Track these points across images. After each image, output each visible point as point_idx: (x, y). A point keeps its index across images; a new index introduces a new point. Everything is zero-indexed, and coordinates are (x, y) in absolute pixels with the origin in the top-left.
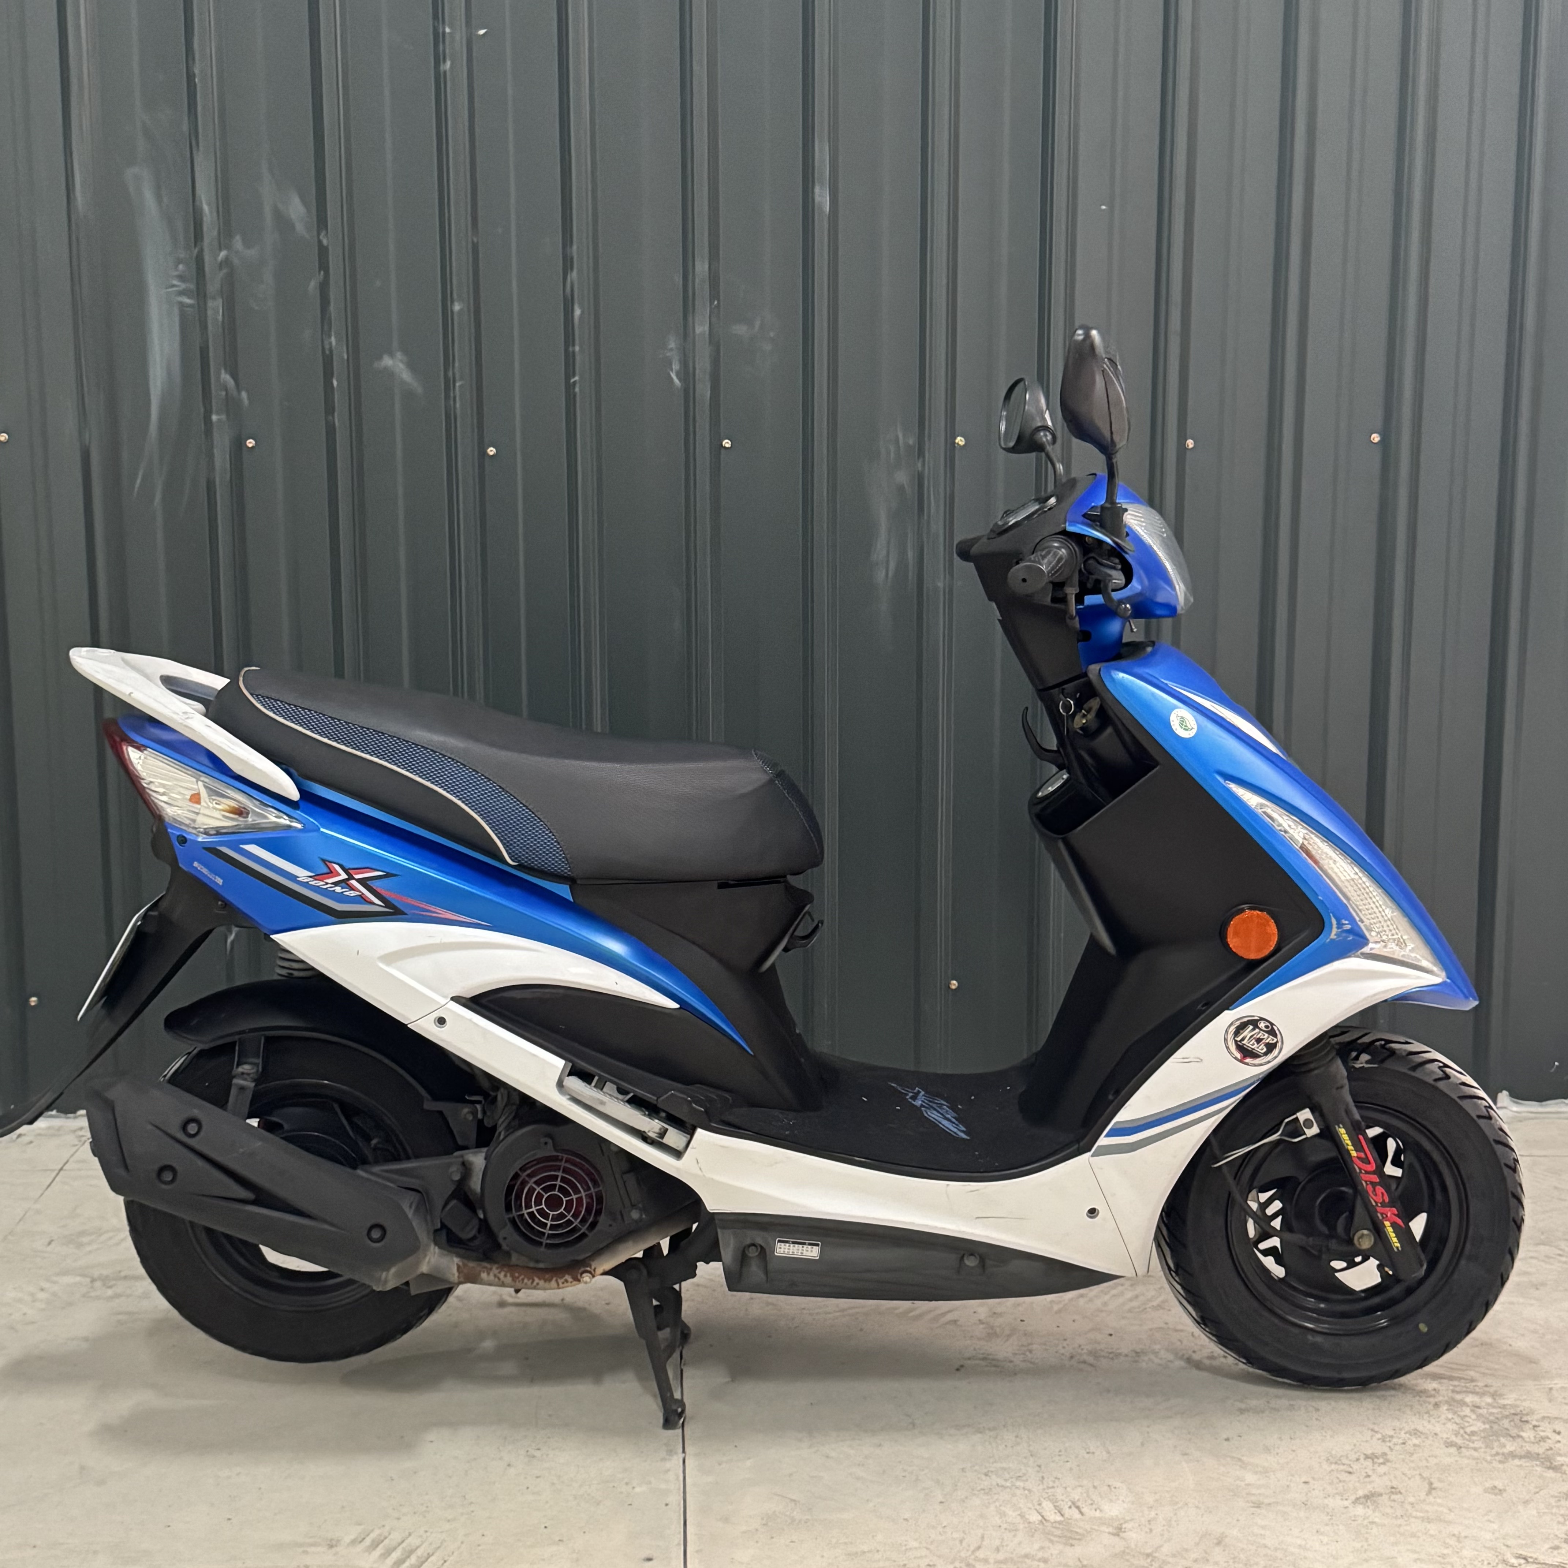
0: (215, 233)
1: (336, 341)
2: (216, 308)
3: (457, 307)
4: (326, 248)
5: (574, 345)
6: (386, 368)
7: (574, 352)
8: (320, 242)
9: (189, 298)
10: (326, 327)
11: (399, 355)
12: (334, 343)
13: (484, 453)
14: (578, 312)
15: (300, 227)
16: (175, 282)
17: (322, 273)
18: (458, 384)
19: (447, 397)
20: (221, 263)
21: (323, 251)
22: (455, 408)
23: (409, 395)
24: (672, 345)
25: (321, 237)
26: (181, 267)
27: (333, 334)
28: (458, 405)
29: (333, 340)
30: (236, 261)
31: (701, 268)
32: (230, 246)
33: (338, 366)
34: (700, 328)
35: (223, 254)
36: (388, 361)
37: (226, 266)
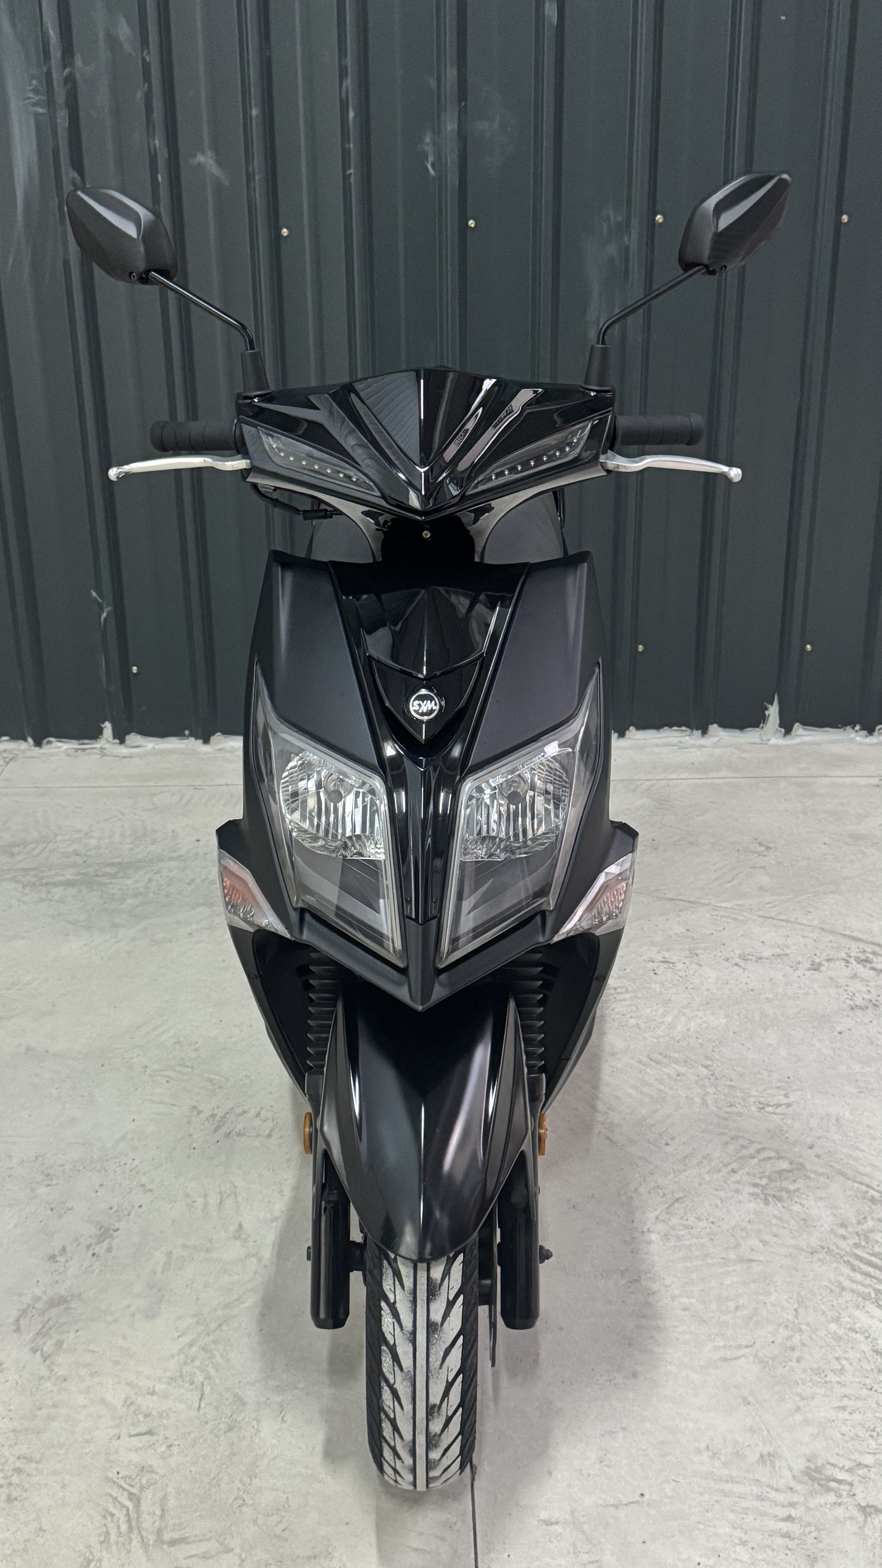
0: (58, 54)
1: (160, 143)
2: (62, 117)
3: (255, 112)
4: (149, 64)
5: (349, 143)
6: (199, 164)
7: (349, 148)
8: (143, 59)
9: (42, 108)
10: (151, 129)
11: (209, 152)
12: (157, 145)
13: (279, 235)
14: (351, 114)
15: (127, 46)
16: (31, 95)
17: (146, 85)
18: (257, 178)
19: (248, 186)
20: (66, 78)
21: (146, 66)
22: (255, 198)
23: (218, 187)
24: (428, 139)
25: (144, 54)
26: (34, 81)
27: (157, 137)
28: (257, 195)
29: (157, 142)
30: (78, 76)
31: (451, 73)
32: (72, 65)
33: (161, 164)
34: (451, 126)
35: (67, 70)
36: (200, 158)
37: (70, 81)
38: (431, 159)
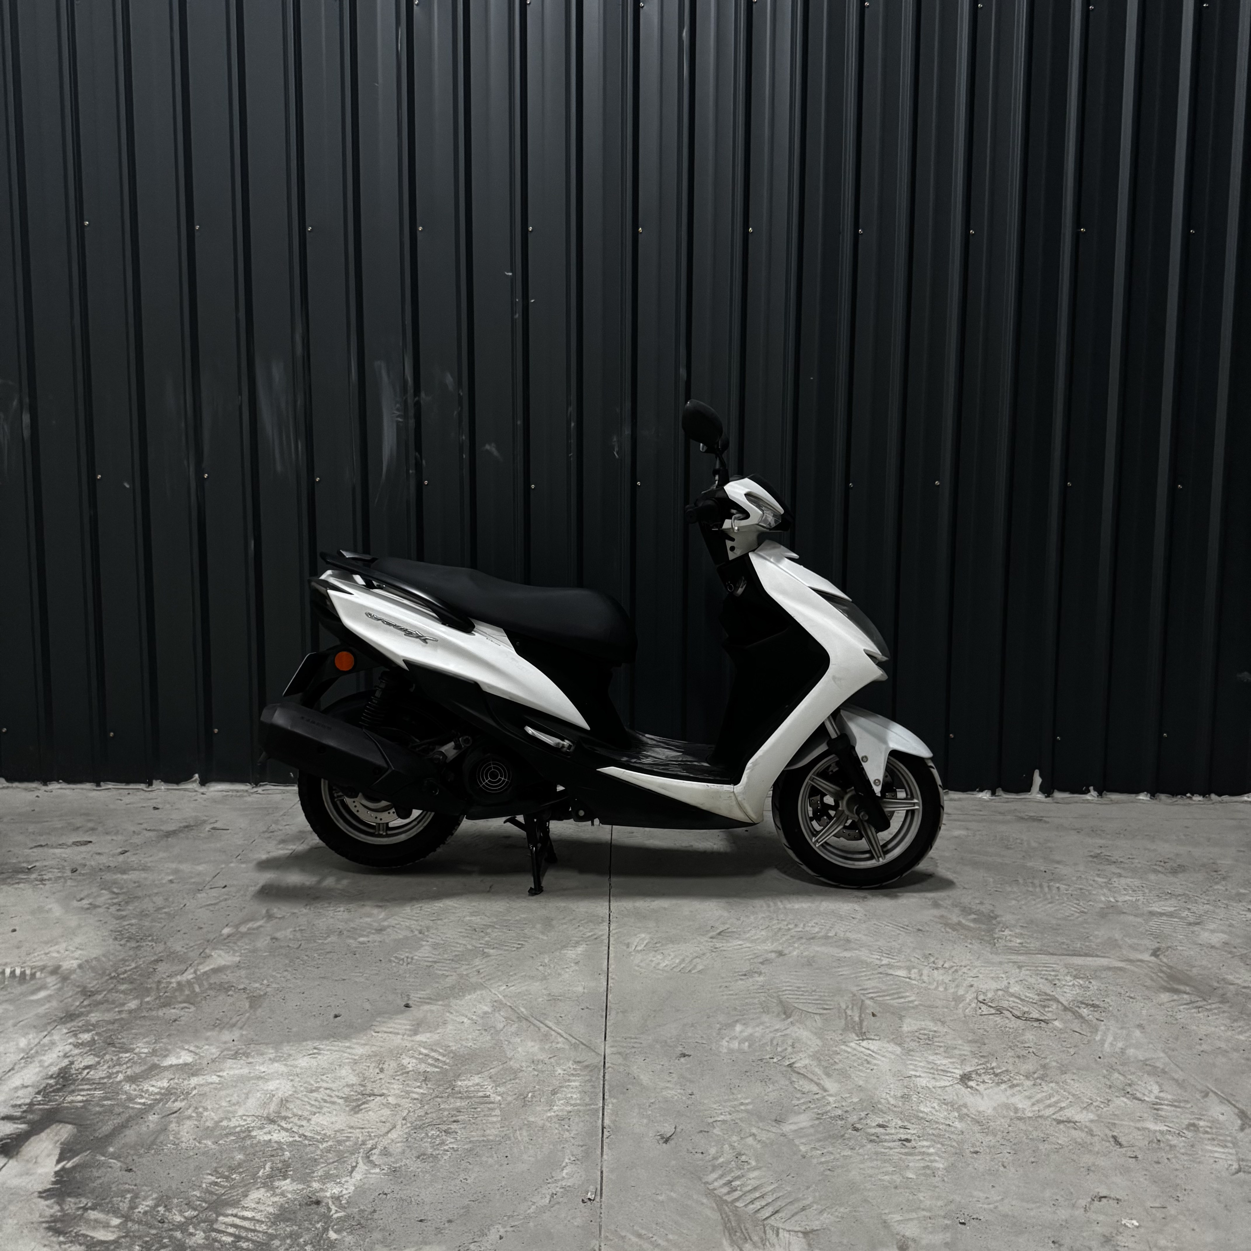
0: (412, 391)
2: (412, 422)
3: (519, 423)
4: (462, 396)
5: (571, 440)
6: (487, 450)
7: (571, 442)
8: (459, 394)
9: (401, 418)
10: (461, 430)
11: (493, 444)
13: (529, 487)
14: (573, 424)
15: (451, 388)
16: (396, 412)
17: (460, 408)
18: (518, 456)
19: (514, 461)
20: (415, 403)
21: (460, 398)
22: (517, 467)
23: (497, 462)
24: (615, 439)
25: (460, 392)
26: (398, 405)
27: (464, 435)
29: (464, 437)
30: (422, 402)
31: (628, 404)
32: (419, 396)
33: (466, 449)
34: (627, 432)
35: (417, 399)
36: (487, 447)
37: (417, 405)
38: (616, 449)
